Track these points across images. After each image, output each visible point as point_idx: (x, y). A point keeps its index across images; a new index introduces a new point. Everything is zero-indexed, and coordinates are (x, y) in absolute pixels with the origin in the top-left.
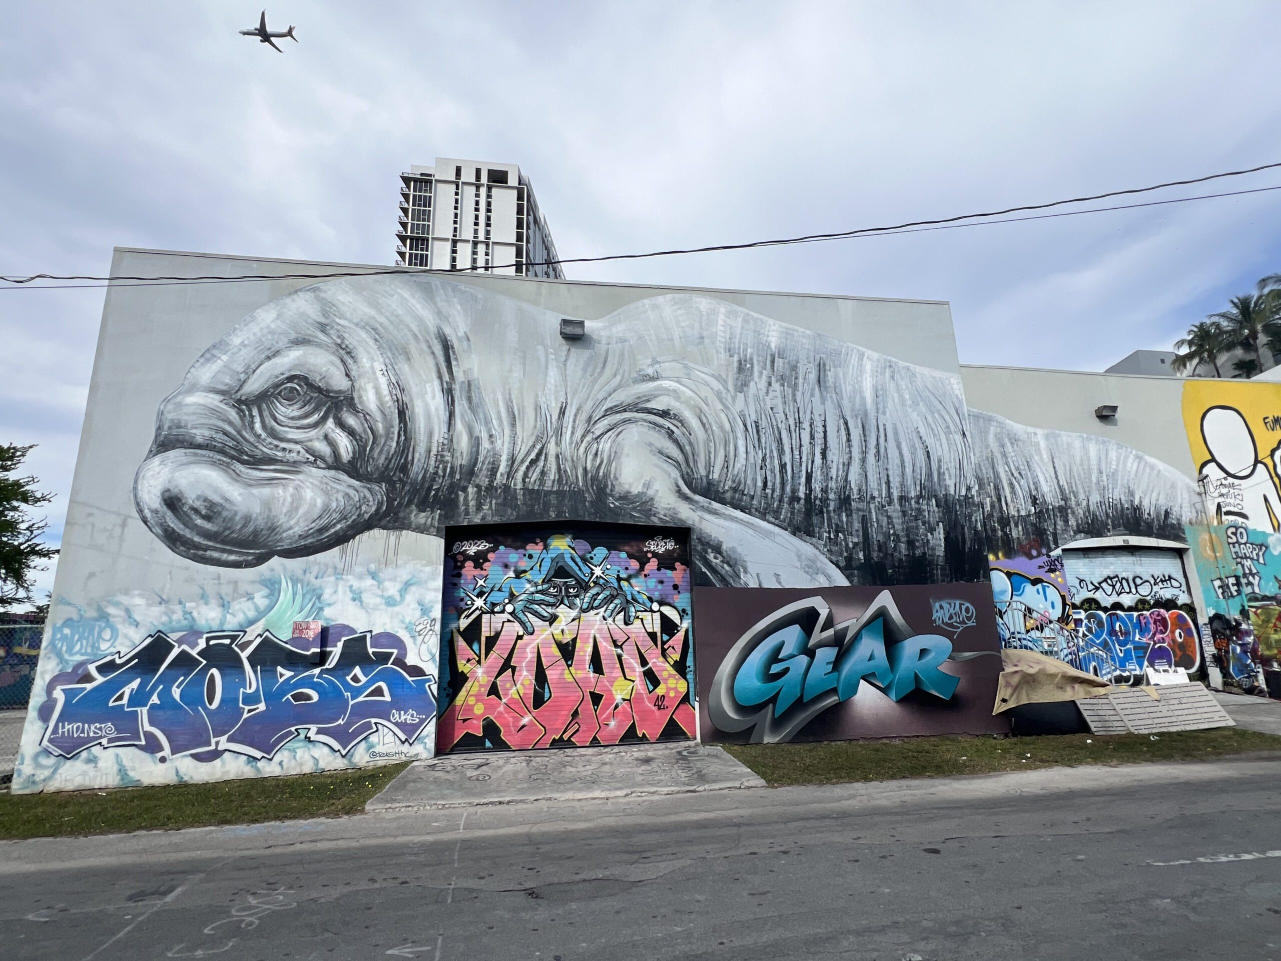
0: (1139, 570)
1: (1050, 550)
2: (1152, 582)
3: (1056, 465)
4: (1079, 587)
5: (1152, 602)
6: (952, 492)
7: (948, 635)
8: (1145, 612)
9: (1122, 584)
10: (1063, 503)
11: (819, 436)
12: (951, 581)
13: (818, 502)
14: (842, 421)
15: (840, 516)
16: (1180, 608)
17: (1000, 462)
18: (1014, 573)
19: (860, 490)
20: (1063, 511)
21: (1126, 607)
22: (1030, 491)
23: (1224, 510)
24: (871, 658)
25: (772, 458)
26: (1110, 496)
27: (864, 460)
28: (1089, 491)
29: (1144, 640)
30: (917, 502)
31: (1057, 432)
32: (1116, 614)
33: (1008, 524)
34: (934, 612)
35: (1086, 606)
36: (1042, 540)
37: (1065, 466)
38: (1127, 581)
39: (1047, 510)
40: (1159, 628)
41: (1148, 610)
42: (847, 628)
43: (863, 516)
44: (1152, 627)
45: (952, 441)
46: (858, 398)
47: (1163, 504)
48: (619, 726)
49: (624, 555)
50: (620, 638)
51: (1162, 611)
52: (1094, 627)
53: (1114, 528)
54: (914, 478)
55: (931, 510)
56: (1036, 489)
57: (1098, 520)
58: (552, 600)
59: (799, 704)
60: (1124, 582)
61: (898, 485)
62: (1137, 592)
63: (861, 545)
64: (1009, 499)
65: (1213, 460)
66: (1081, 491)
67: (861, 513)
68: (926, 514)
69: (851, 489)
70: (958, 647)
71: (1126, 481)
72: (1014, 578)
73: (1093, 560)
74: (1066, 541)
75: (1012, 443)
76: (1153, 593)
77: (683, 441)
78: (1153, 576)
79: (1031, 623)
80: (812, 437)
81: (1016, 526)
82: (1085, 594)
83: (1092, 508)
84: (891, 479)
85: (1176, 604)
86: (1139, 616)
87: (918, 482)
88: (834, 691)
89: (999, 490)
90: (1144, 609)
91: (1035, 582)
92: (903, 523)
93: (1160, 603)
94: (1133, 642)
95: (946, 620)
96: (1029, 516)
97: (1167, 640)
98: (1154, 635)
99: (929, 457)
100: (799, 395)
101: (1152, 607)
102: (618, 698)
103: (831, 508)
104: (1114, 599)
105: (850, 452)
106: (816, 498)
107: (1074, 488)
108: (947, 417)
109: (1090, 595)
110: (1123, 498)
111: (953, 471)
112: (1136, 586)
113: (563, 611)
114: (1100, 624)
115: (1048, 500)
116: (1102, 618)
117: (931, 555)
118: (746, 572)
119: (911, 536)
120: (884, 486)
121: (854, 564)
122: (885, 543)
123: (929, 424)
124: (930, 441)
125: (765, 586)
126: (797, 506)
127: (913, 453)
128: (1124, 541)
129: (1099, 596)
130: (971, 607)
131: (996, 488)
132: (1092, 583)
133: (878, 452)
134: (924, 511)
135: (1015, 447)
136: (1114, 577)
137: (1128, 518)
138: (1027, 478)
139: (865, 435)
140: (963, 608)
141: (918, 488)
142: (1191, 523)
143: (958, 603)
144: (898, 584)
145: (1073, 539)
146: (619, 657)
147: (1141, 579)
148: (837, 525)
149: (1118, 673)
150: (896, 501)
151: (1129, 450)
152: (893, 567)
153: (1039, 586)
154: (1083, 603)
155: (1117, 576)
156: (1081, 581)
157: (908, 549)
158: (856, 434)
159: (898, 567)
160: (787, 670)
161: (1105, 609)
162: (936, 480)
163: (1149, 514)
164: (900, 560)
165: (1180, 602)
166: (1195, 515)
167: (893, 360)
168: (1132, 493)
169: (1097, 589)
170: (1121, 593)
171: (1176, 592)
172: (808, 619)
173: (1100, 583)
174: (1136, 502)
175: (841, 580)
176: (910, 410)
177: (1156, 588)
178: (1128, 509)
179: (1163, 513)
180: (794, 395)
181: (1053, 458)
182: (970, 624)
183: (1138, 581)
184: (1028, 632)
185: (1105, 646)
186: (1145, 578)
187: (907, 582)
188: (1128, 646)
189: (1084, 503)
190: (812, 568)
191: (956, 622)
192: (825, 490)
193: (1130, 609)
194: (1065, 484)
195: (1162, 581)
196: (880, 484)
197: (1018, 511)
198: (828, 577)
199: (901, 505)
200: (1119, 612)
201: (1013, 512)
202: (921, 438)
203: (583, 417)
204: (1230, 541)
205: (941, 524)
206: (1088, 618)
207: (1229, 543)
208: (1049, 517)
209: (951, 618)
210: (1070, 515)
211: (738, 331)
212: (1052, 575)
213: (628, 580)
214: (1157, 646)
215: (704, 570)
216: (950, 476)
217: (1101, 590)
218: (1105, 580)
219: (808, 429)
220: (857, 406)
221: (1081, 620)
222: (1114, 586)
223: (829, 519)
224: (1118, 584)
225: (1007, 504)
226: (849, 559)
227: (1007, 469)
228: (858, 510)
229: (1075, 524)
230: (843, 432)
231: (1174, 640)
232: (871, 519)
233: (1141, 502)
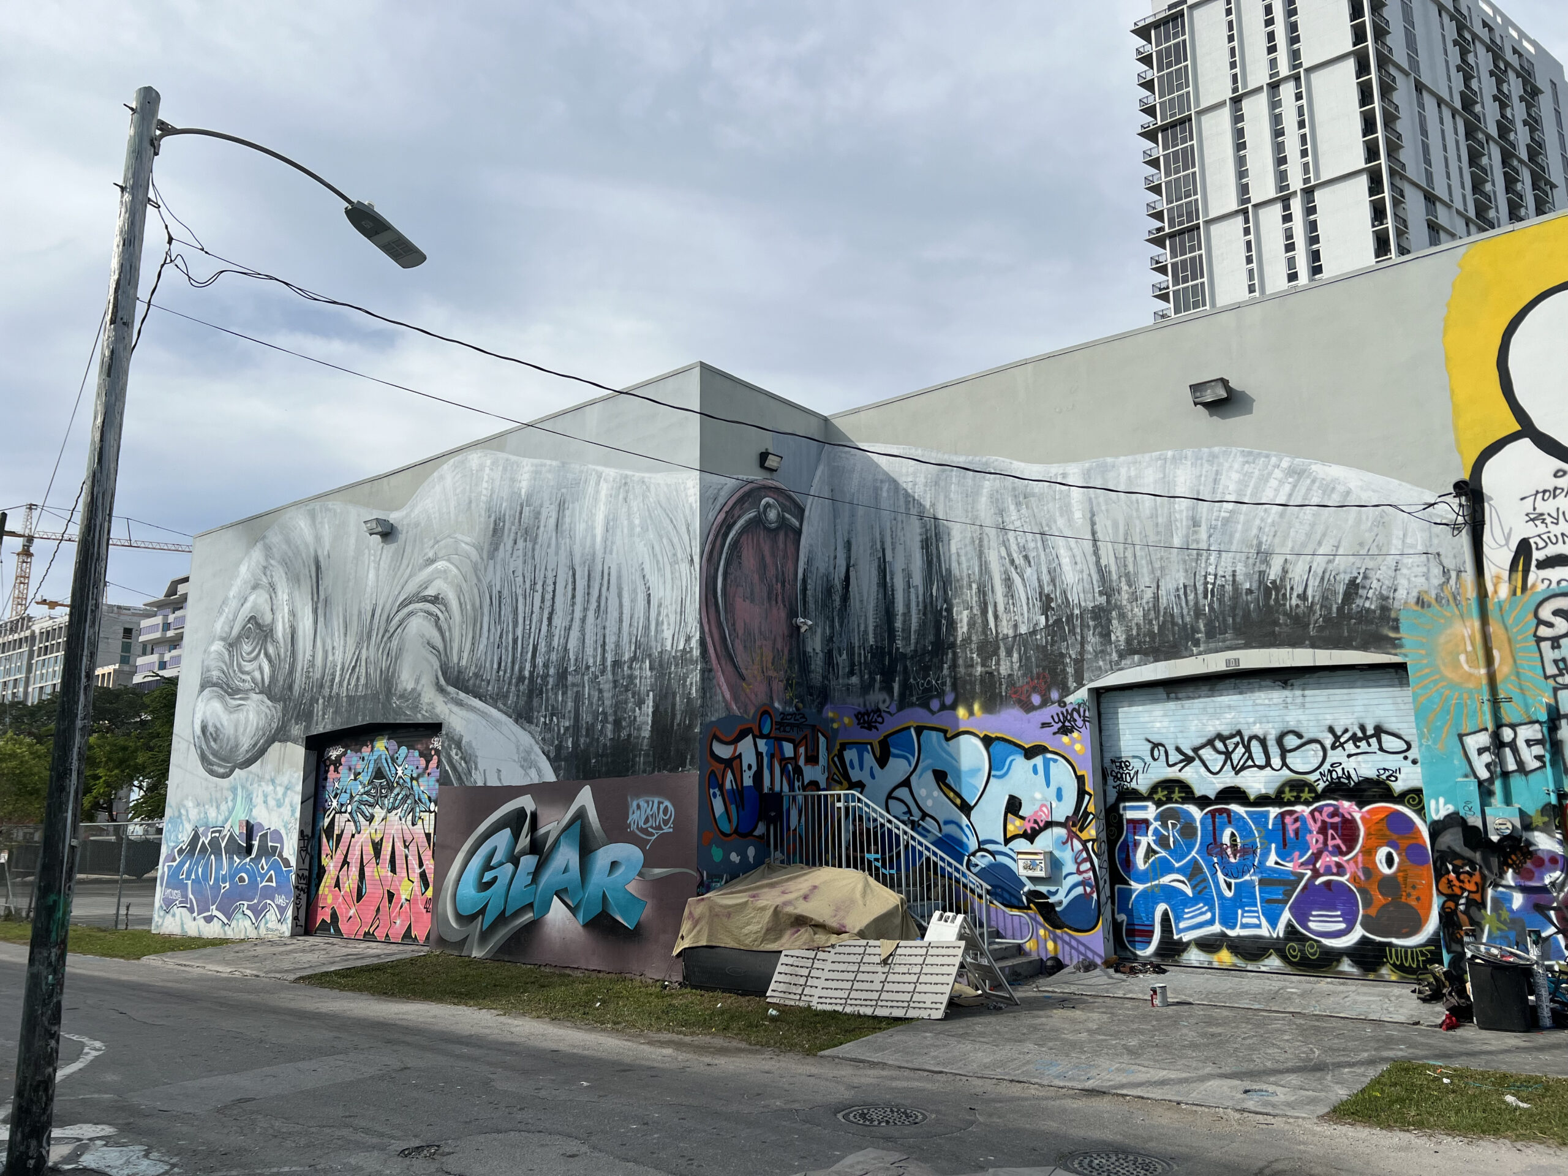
0: (1294, 718)
1: (1066, 691)
2: (1328, 741)
3: (1098, 528)
4: (1149, 759)
5: (1321, 786)
6: (669, 648)
7: (639, 843)
8: (1298, 808)
9: (1248, 749)
10: (1103, 600)
11: (549, 596)
12: (653, 771)
13: (539, 681)
14: (571, 573)
15: (556, 694)
16: (1401, 798)
17: (994, 544)
18: (998, 738)
19: (576, 660)
20: (1101, 616)
21: (1252, 797)
22: (1041, 587)
23: (1537, 555)
24: (566, 870)
25: (507, 632)
26: (1211, 570)
27: (583, 620)
28: (1162, 568)
29: (1290, 866)
30: (630, 668)
31: (1109, 460)
32: (1228, 812)
33: (996, 653)
34: (631, 812)
35: (1160, 795)
36: (1053, 672)
37: (1115, 525)
38: (1263, 742)
39: (1070, 618)
40: (1330, 843)
41: (1307, 803)
42: (548, 833)
43: (577, 692)
44: (1314, 840)
45: (677, 575)
46: (589, 538)
47: (1345, 567)
48: (402, 925)
49: (417, 753)
50: (408, 838)
51: (1347, 806)
52: (1173, 836)
53: (1210, 634)
54: (630, 634)
55: (644, 674)
56: (1053, 581)
57: (1174, 624)
58: (371, 800)
59: (502, 919)
60: (1255, 747)
61: (613, 646)
62: (1284, 764)
63: (571, 730)
64: (1001, 608)
65: (1527, 429)
66: (1145, 570)
67: (575, 689)
68: (638, 681)
69: (569, 659)
70: (648, 863)
71: (1255, 531)
72: (997, 747)
73: (1187, 703)
74: (1100, 673)
75: (1018, 504)
76: (1327, 766)
77: (445, 626)
78: (1331, 730)
79: (1015, 826)
80: (543, 601)
81: (1009, 654)
82: (1160, 772)
83: (1163, 602)
84: (607, 641)
85: (1389, 789)
86: (1282, 815)
87: (634, 640)
88: (531, 906)
89: (985, 594)
90: (1297, 801)
91: (1030, 753)
92: (613, 697)
93: (1339, 788)
94: (1261, 868)
95: (641, 824)
96: (1034, 632)
97: (1350, 868)
98: (1317, 856)
99: (649, 602)
100: (537, 547)
101: (1318, 798)
102: (403, 897)
103: (550, 687)
104: (1228, 779)
105: (573, 611)
106: (538, 674)
107: (1131, 568)
108: (676, 540)
109: (1172, 773)
110: (1240, 569)
111: (672, 618)
112: (1284, 752)
113: (379, 812)
114: (1188, 830)
115: (1073, 598)
116: (1194, 820)
117: (637, 738)
118: (476, 768)
119: (619, 713)
120: (599, 650)
121: (564, 753)
122: (593, 724)
123: (655, 555)
124: (653, 579)
125: (489, 784)
126: (522, 688)
127: (633, 601)
128: (1228, 662)
129: (1192, 775)
130: (670, 807)
131: (982, 592)
132: (1178, 749)
133: (599, 606)
134: (636, 678)
135: (1024, 511)
136: (1232, 736)
137: (1247, 614)
138: (1039, 564)
139: (589, 586)
140: (662, 807)
141: (633, 648)
142: (1420, 602)
143: (656, 801)
144: (599, 777)
145: (1116, 667)
146: (406, 857)
147: (1300, 736)
148: (553, 706)
149: (1217, 928)
150: (609, 668)
151: (1274, 460)
152: (597, 755)
153: (1038, 760)
154: (1154, 789)
155: (1239, 733)
156: (1156, 746)
157: (614, 731)
158: (581, 584)
159: (602, 756)
160: (495, 879)
161: (1203, 802)
162: (653, 633)
163: (1303, 597)
164: (605, 745)
165: (1398, 787)
166: (1437, 579)
167: (630, 473)
168: (1264, 556)
169: (1188, 760)
170: (1243, 768)
171: (1392, 762)
172: (516, 821)
173: (1196, 750)
174: (1274, 573)
175: (550, 776)
176: (637, 540)
177: (1334, 756)
178: (1250, 591)
179: (1341, 589)
180: (533, 550)
181: (1093, 515)
182: (667, 829)
183: (1291, 741)
184: (1007, 841)
185: (1193, 872)
186: (1307, 736)
187: (608, 774)
188: (1247, 877)
189: (1149, 595)
190: (527, 763)
191: (652, 827)
192: (546, 666)
193: (1263, 800)
194: (1112, 561)
195: (1354, 739)
196: (595, 649)
197: (1016, 626)
198: (539, 772)
199: (613, 674)
200: (1234, 807)
201: (1006, 630)
202: (644, 577)
203: (384, 617)
204: (1543, 631)
205: (651, 694)
206: (1162, 818)
207: (1539, 640)
208: (1072, 631)
209: (646, 821)
210: (1115, 622)
211: (497, 483)
212: (1065, 739)
213: (417, 779)
214: (1318, 882)
215: (447, 768)
216: (669, 624)
217: (1197, 762)
218: (1210, 743)
219: (540, 591)
220: (587, 550)
221: (1146, 822)
222: (1228, 755)
223: (547, 700)
224: (1241, 750)
225: (996, 617)
226: (559, 748)
227: (1004, 553)
228: (573, 685)
229: (1123, 638)
230: (570, 587)
231: (1370, 870)
232: (584, 695)
233: (1285, 571)
